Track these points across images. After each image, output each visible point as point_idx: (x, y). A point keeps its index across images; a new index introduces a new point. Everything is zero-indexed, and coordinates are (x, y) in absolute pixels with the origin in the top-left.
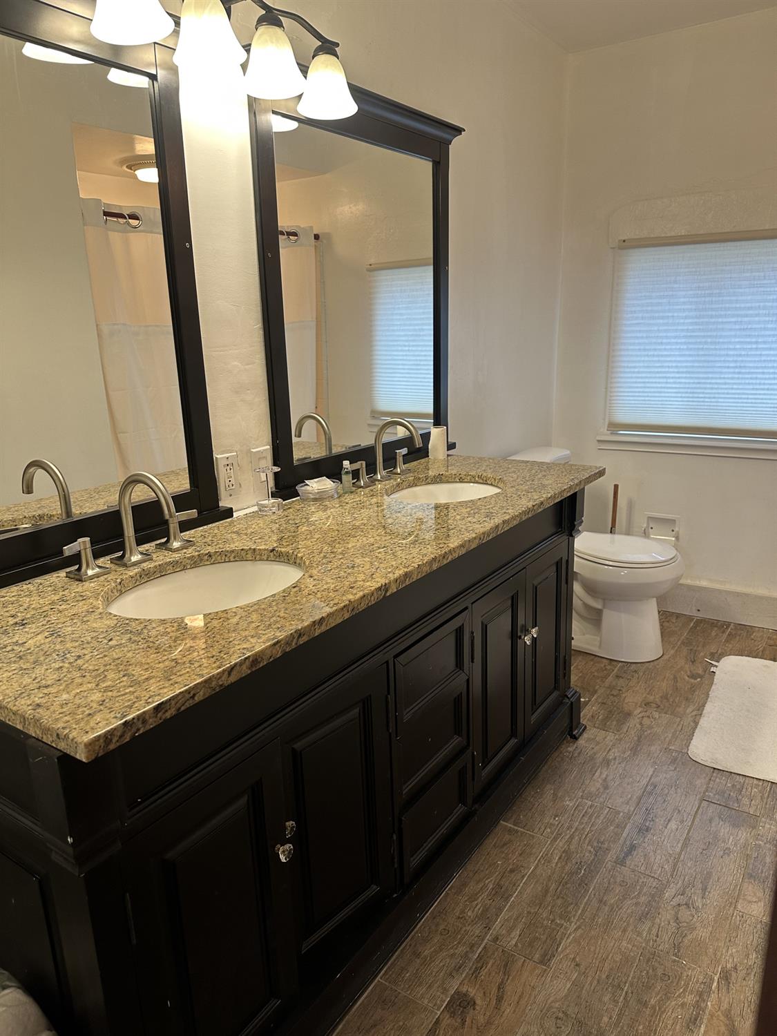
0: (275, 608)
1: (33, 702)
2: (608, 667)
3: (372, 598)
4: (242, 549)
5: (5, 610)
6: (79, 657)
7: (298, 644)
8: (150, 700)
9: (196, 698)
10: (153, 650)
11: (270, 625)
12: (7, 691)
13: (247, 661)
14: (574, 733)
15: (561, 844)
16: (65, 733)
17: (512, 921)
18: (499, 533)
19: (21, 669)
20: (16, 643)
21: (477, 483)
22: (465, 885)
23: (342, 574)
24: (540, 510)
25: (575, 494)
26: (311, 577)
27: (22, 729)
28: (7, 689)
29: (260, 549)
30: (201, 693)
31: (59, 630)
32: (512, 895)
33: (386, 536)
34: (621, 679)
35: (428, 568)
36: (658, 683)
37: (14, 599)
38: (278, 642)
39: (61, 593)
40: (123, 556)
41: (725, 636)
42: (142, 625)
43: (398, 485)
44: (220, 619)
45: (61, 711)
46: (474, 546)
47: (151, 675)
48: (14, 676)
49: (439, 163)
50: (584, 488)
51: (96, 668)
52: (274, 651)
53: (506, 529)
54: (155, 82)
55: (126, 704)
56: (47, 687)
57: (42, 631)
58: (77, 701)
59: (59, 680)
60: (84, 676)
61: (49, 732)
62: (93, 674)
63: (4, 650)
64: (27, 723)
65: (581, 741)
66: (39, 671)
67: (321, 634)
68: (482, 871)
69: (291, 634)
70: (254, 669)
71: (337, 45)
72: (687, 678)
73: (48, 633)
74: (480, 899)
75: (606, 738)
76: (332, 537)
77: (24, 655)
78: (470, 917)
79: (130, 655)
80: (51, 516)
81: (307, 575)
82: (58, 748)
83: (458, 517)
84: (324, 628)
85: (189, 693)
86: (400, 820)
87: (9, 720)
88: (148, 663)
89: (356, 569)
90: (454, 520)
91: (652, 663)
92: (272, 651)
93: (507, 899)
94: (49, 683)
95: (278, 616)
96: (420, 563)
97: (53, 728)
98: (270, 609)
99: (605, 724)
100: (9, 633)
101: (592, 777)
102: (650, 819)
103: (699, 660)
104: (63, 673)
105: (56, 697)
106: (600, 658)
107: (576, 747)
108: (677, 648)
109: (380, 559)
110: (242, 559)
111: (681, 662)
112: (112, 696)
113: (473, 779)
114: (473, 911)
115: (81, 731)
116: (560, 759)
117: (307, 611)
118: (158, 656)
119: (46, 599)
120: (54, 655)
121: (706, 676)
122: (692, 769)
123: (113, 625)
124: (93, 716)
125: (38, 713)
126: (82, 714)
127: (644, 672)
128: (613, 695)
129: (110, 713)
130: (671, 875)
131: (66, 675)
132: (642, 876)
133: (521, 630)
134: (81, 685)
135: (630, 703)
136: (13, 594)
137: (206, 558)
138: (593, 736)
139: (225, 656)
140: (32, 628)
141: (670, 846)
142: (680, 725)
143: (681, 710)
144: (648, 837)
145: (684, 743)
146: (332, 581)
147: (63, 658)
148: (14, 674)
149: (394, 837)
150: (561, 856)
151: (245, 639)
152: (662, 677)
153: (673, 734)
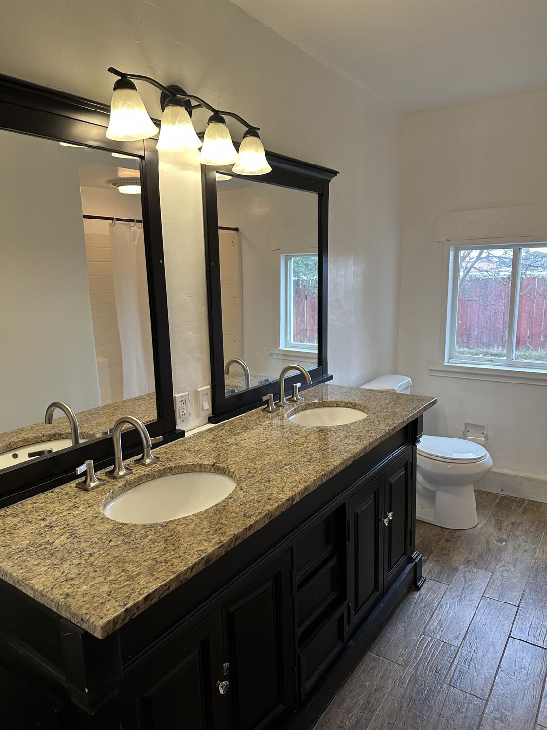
0: (219, 516)
1: (64, 592)
2: (440, 533)
3: (284, 507)
4: (193, 464)
5: (38, 514)
6: (91, 555)
7: (236, 545)
8: (141, 592)
9: (170, 589)
10: (140, 551)
11: (216, 531)
12: (46, 583)
13: (203, 560)
14: (418, 584)
15: (411, 670)
16: (87, 618)
18: (367, 452)
19: (53, 564)
20: (48, 543)
21: (349, 407)
22: (343, 701)
23: (262, 487)
24: (394, 433)
25: (416, 419)
26: (241, 489)
27: (56, 611)
28: (45, 580)
29: (205, 465)
30: (174, 585)
31: (75, 532)
32: (376, 709)
33: (290, 455)
34: (449, 542)
35: (320, 482)
36: (476, 546)
37: (43, 505)
38: (223, 545)
39: (74, 501)
40: (113, 471)
41: (522, 509)
42: (131, 529)
43: (295, 410)
44: (182, 524)
45: (83, 599)
46: (350, 463)
47: (140, 571)
48: (49, 570)
49: (322, 194)
50: (422, 415)
51: (103, 564)
52: (220, 552)
53: (371, 449)
54: (143, 161)
55: (126, 595)
56: (72, 579)
57: (64, 532)
58: (93, 592)
59: (79, 574)
60: (96, 571)
61: (76, 616)
62: (101, 569)
63: (40, 548)
64: (60, 608)
65: (423, 590)
66: (65, 566)
67: (250, 536)
68: (355, 690)
69: (231, 539)
70: (207, 566)
71: (259, 129)
72: (495, 542)
73: (69, 534)
74: (354, 712)
75: (440, 587)
76: (253, 455)
77: (54, 553)
78: (347, 725)
79: (124, 554)
80: (61, 434)
81: (238, 487)
82: (82, 627)
83: (338, 439)
84: (252, 532)
85: (166, 586)
86: (299, 657)
87: (47, 604)
88: (137, 561)
89: (271, 483)
90: (335, 441)
91: (471, 530)
92: (218, 552)
93: (373, 713)
94: (73, 576)
95: (221, 523)
96: (315, 479)
97: (79, 613)
98: (216, 517)
99: (439, 577)
100: (42, 534)
101: (431, 618)
102: (473, 651)
103: (504, 528)
104: (81, 568)
105: (79, 588)
106: (434, 526)
107: (419, 595)
108: (488, 518)
109: (287, 474)
110: (192, 471)
111: (491, 529)
112: (116, 588)
113: (349, 623)
114: (349, 722)
115: (97, 616)
116: (408, 604)
117: (241, 519)
118: (143, 556)
119: (64, 505)
120: (74, 553)
121: (509, 540)
122: (502, 613)
123: (111, 529)
124: (105, 605)
125: (68, 601)
126: (97, 602)
127: (466, 537)
128: (444, 554)
129: (116, 602)
130: (489, 695)
131: (84, 570)
132: (468, 695)
133: (382, 514)
134: (94, 578)
135: (456, 561)
136: (42, 501)
137: (168, 470)
138: (430, 586)
139: (188, 557)
140: (57, 530)
141: (488, 672)
142: (492, 578)
143: (492, 566)
144: (472, 665)
145: (495, 592)
146: (255, 493)
147: (80, 556)
148: (48, 568)
149: (295, 669)
150: (411, 679)
151: (200, 543)
152: (478, 541)
153: (487, 585)
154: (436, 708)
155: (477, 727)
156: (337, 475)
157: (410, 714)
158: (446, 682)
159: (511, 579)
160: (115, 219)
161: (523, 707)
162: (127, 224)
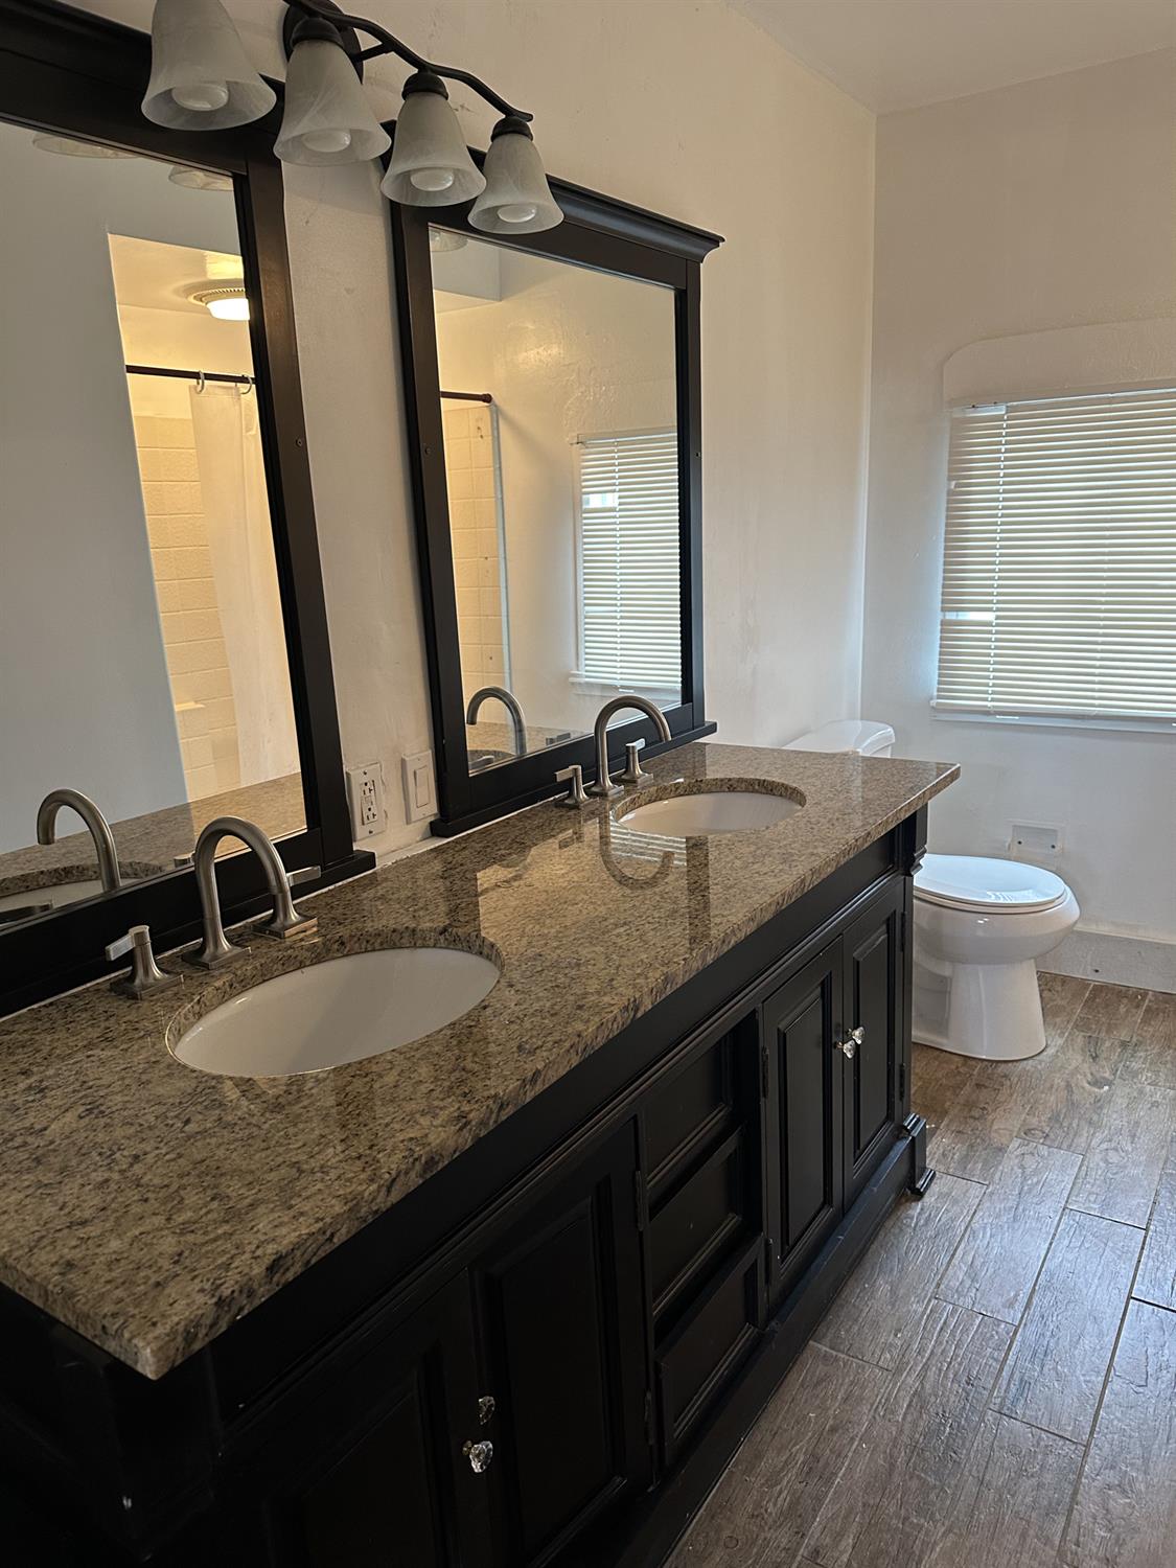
0: (457, 1052)
1: (61, 1257)
2: (961, 1070)
3: (615, 1026)
4: (395, 930)
5: (13, 1060)
6: (136, 1158)
7: (499, 1122)
8: (259, 1252)
9: (335, 1240)
10: (259, 1144)
11: (451, 1088)
12: (17, 1234)
13: (417, 1163)
14: (918, 1186)
15: (910, 1381)
16: (117, 1326)
17: (840, 1520)
18: (806, 891)
19: (40, 1185)
20: (30, 1130)
21: (757, 792)
22: (759, 1456)
23: (562, 979)
24: (866, 845)
25: (913, 817)
26: (512, 986)
27: (41, 1306)
28: (16, 1228)
29: (423, 930)
30: (344, 1230)
31: (101, 1101)
32: (836, 1474)
33: (624, 902)
34: (983, 1090)
35: (700, 962)
36: (1043, 1096)
37: (26, 1036)
38: (468, 1123)
39: (103, 1025)
40: (202, 948)
41: (1141, 1012)
42: (239, 1091)
43: (633, 801)
44: (367, 1075)
45: (108, 1276)
46: (768, 916)
47: (260, 1196)
48: (28, 1201)
49: (685, 291)
50: (927, 804)
51: (166, 1182)
52: (460, 1140)
53: (816, 883)
54: (245, 187)
55: (219, 1262)
56: (84, 1223)
57: (75, 1103)
58: (136, 1255)
59: (104, 1209)
60: (146, 1200)
61: (89, 1321)
62: (160, 1195)
63: (10, 1144)
64: (51, 1299)
65: (929, 1199)
66: (71, 1189)
67: (535, 1099)
68: (786, 1431)
69: (488, 1106)
70: (428, 1176)
71: (530, 117)
72: (1087, 1085)
73: (83, 1108)
74: (785, 1480)
75: (967, 1191)
76: (539, 906)
77: (43, 1155)
78: (771, 1513)
79: (221, 1153)
80: (84, 869)
81: (503, 981)
82: (106, 1347)
83: (738, 863)
84: (539, 1088)
85: (324, 1233)
86: (658, 1370)
87: (20, 1288)
88: (252, 1172)
89: (583, 969)
90: (732, 868)
91: (1030, 1062)
92: (456, 1141)
93: (829, 1482)
94: (87, 1214)
95: (464, 1069)
96: (687, 956)
97: (96, 1314)
98: (449, 1054)
99: (965, 1168)
100: (18, 1109)
101: (951, 1260)
102: (1049, 1334)
103: (1104, 1055)
104: (109, 1193)
105: (100, 1245)
106: (948, 1055)
107: (922, 1209)
108: (1067, 1034)
109: (621, 947)
110: (394, 947)
111: (1076, 1059)
112: (195, 1244)
113: (768, 1281)
114: (775, 1505)
115: (143, 1321)
116: (897, 1231)
117: (511, 1056)
118: (267, 1157)
119: (79, 1037)
120: (94, 1154)
121: (1117, 1081)
122: (1110, 1244)
123: (189, 1091)
124: (164, 1288)
125: (70, 1282)
126: (145, 1283)
127: (1020, 1077)
128: (971, 1117)
129: (192, 1279)
130: (1092, 1433)
131: (116, 1198)
132: (1044, 1435)
133: (837, 1033)
134: (141, 1219)
135: (1001, 1131)
136: (25, 1028)
137: (336, 946)
138: (945, 1190)
139: (380, 1155)
140: (55, 1098)
141: (1085, 1381)
142: (1084, 1168)
143: (1082, 1141)
144: (1049, 1365)
145: (1092, 1198)
146: (546, 994)
147: (109, 1161)
148: (27, 1196)
149: (649, 1396)
150: (911, 1401)
151: (410, 1120)
152: (1048, 1085)
153: (1074, 1184)
154: (972, 1466)
155: (1067, 1507)
156: (738, 946)
157: (914, 1484)
158: (992, 1406)
159: (1126, 1167)
160: (202, 376)
161: (1169, 1458)
162: (231, 388)
